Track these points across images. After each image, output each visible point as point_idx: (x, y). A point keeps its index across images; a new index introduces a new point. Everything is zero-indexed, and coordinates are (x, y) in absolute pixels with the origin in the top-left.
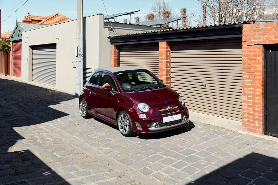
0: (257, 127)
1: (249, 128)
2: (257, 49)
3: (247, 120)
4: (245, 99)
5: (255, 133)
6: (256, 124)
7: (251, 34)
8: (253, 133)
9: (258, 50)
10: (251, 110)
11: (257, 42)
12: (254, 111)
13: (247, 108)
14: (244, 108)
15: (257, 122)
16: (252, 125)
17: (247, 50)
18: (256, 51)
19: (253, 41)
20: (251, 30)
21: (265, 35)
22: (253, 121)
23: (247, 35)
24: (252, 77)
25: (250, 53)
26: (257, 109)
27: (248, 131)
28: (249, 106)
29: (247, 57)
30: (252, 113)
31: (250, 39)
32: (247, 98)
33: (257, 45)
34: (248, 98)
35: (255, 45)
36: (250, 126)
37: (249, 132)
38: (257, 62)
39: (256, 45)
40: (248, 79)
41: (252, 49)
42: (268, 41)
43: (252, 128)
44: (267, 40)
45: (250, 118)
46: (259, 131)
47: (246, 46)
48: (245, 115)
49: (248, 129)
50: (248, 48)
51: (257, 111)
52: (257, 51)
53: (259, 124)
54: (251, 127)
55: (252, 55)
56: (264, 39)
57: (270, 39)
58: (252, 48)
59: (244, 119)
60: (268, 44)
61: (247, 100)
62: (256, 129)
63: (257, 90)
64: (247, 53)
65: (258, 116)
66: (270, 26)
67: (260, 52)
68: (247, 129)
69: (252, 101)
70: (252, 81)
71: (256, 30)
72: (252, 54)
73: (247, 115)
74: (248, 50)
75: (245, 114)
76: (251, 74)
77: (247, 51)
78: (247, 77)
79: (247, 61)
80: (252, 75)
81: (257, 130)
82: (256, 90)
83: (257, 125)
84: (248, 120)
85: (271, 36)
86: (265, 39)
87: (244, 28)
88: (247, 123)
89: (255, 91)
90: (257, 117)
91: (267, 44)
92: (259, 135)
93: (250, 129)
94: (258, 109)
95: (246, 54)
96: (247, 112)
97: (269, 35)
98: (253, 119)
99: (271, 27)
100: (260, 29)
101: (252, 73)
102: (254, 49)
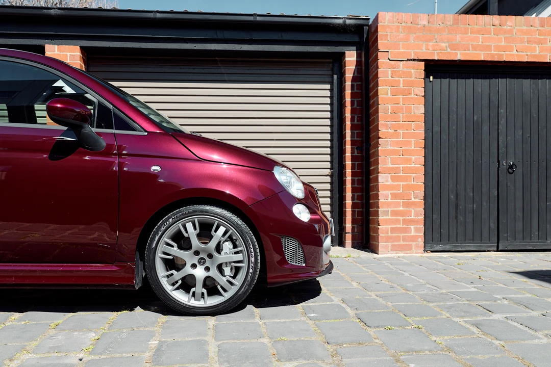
0: (414, 239)
1: (396, 243)
2: (413, 71)
3: (390, 227)
4: (387, 181)
5: (409, 252)
6: (411, 233)
7: (398, 36)
8: (404, 253)
9: (415, 72)
10: (399, 203)
11: (413, 55)
12: (405, 205)
13: (389, 200)
14: (384, 201)
15: (412, 227)
16: (402, 235)
17: (390, 70)
18: (409, 75)
19: (403, 50)
20: (398, 27)
21: (430, 41)
22: (404, 226)
23: (389, 37)
24: (401, 132)
25: (397, 79)
26: (413, 200)
27: (392, 252)
28: (394, 196)
29: (389, 88)
30: (401, 211)
31: (397, 47)
32: (389, 179)
33: (414, 60)
34: (393, 179)
35: (408, 60)
36: (398, 239)
37: (395, 252)
38: (412, 98)
39: (411, 60)
40: (392, 136)
41: (401, 69)
42: (438, 54)
43: (402, 243)
44: (436, 52)
45: (397, 221)
46: (417, 246)
47: (387, 62)
48: (387, 218)
49: (393, 246)
50: (391, 67)
51: (414, 204)
52: (413, 75)
53: (417, 230)
54: (399, 241)
55: (402, 82)
56: (429, 49)
57: (440, 50)
58: (401, 66)
59: (384, 227)
60: (438, 60)
61: (390, 183)
62: (410, 243)
63: (413, 158)
64: (390, 78)
65: (416, 215)
66: (440, 23)
67: (418, 77)
68: (390, 248)
69: (401, 183)
70: (401, 139)
71: (410, 27)
72: (401, 79)
73: (390, 217)
74: (392, 71)
75: (386, 216)
76: (400, 124)
77: (390, 72)
78: (390, 131)
79: (390, 96)
80: (401, 127)
81: (414, 243)
82: (411, 159)
83: (413, 233)
84: (394, 226)
85: (444, 45)
86: (431, 49)
87: (383, 21)
88: (390, 234)
89: (409, 161)
90: (413, 217)
91: (436, 59)
92: (418, 253)
93: (398, 245)
94: (415, 198)
95: (389, 80)
96: (390, 209)
97: (439, 42)
98: (405, 222)
99: (442, 25)
100: (419, 26)
101: (401, 122)
102: (405, 70)
